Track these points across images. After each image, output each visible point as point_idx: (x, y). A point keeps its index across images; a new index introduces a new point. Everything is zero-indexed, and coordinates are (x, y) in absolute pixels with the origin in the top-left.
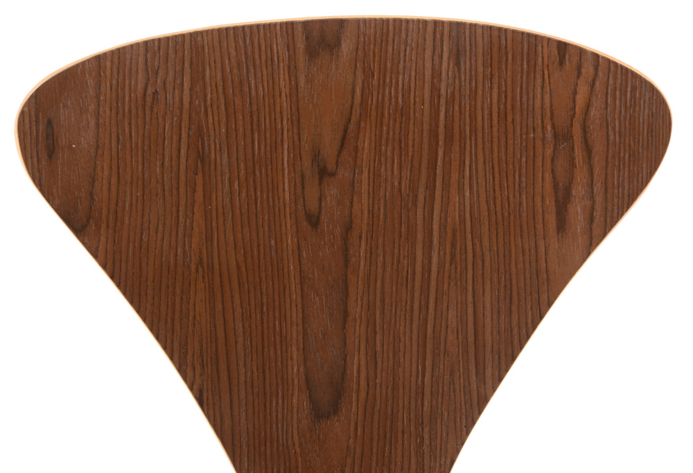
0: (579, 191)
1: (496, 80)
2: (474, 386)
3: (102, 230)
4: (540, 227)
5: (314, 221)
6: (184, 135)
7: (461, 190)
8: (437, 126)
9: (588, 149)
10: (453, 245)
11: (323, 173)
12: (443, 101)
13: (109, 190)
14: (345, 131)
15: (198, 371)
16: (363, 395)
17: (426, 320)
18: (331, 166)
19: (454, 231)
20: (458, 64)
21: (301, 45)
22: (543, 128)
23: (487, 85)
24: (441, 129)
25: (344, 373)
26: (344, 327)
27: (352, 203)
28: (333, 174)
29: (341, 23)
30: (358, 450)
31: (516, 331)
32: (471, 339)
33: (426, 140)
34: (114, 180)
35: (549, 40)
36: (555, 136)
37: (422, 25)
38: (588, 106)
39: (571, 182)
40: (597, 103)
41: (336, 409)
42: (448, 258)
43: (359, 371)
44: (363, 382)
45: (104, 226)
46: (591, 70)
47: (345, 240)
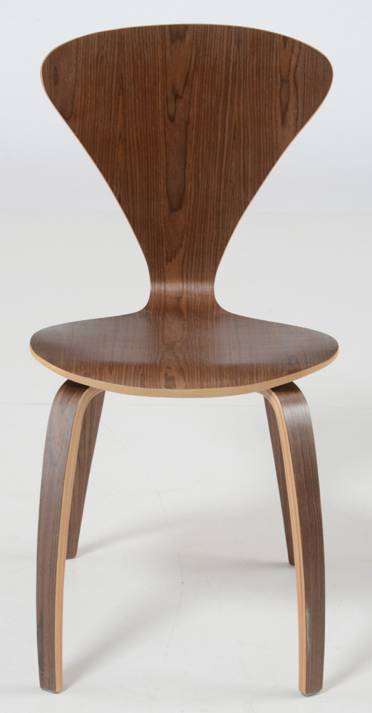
0: (291, 106)
1: (255, 54)
2: (243, 197)
3: (78, 120)
4: (274, 123)
5: (172, 119)
6: (114, 77)
7: (239, 106)
8: (229, 75)
9: (296, 87)
10: (235, 131)
11: (177, 97)
12: (231, 64)
13: (81, 101)
14: (187, 77)
15: (119, 187)
16: (192, 201)
17: (222, 167)
18: (180, 94)
19: (235, 125)
20: (238, 46)
21: (168, 37)
22: (276, 76)
23: (252, 56)
24: (230, 77)
25: (184, 190)
26: (184, 169)
27: (189, 111)
28: (181, 97)
29: (186, 27)
30: (190, 226)
31: (262, 171)
32: (242, 175)
33: (223, 82)
34: (83, 97)
35: (280, 36)
36: (282, 80)
37: (223, 28)
38: (296, 66)
39: (288, 102)
40: (301, 65)
41: (180, 207)
42: (232, 137)
43: (191, 190)
44: (193, 195)
45: (78, 118)
46: (298, 49)
47: (186, 128)
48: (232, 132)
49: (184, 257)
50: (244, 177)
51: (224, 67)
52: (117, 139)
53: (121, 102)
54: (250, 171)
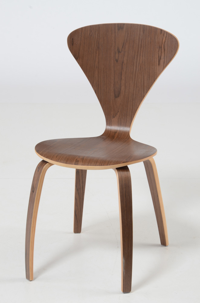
0: (162, 57)
1: (150, 36)
2: (142, 93)
3: (80, 59)
4: (155, 64)
5: (117, 61)
6: (96, 43)
7: (142, 56)
9: (164, 50)
10: (141, 67)
11: (119, 52)
12: (140, 40)
13: (82, 52)
14: (123, 44)
15: (95, 87)
16: (123, 94)
17: (135, 81)
18: (120, 51)
19: (141, 64)
20: (143, 33)
21: (117, 28)
22: (157, 45)
23: (148, 37)
24: (140, 45)
25: (120, 90)
26: (121, 81)
27: (124, 58)
28: (121, 52)
29: (124, 24)
30: (122, 104)
31: (150, 84)
32: (142, 85)
34: (83, 51)
35: (159, 29)
36: (159, 47)
37: (137, 25)
38: (165, 41)
39: (161, 56)
40: (167, 41)
41: (119, 96)
42: (140, 69)
43: (123, 89)
44: (124, 91)
46: (166, 35)
47: (122, 65)
48: (140, 67)
49: (119, 116)
50: (143, 85)
51: (138, 41)
52: (95, 67)
53: (97, 53)
54: (145, 83)
